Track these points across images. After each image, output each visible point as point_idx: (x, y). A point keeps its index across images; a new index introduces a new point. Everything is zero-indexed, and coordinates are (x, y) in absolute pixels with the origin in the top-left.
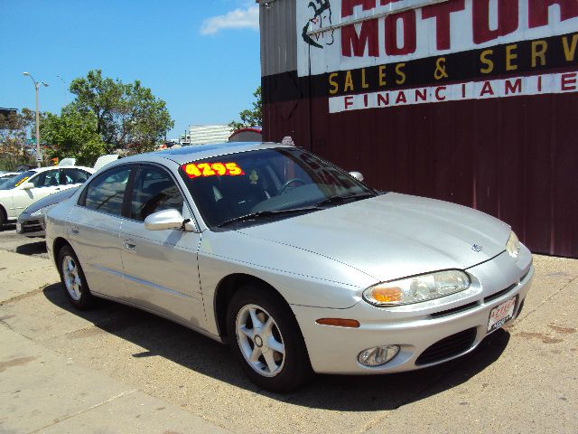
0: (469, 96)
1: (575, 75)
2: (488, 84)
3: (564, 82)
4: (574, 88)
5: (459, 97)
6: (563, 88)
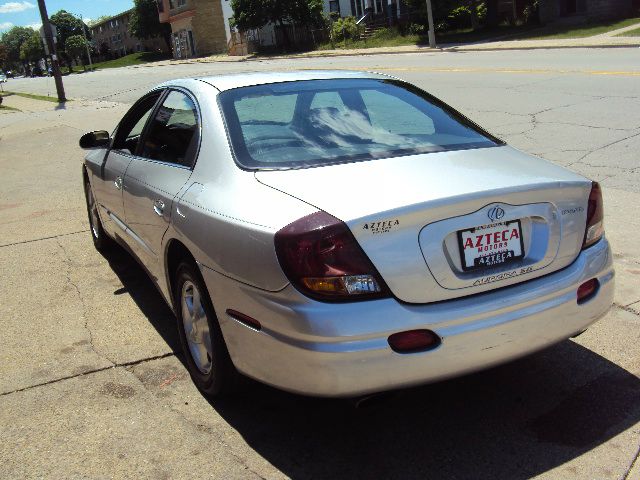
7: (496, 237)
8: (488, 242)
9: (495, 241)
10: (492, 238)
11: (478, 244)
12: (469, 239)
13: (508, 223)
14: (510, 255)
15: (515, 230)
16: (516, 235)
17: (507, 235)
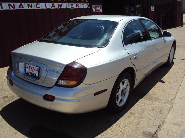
0: (48, 7)
1: (73, 4)
2: (53, 4)
3: (71, 6)
4: (73, 7)
5: (44, 8)
6: (71, 7)
7: (33, 69)
8: (31, 69)
9: (33, 70)
10: (32, 68)
11: (29, 68)
12: (28, 66)
13: (36, 66)
14: (35, 75)
15: (38, 69)
16: (38, 70)
17: (36, 69)
